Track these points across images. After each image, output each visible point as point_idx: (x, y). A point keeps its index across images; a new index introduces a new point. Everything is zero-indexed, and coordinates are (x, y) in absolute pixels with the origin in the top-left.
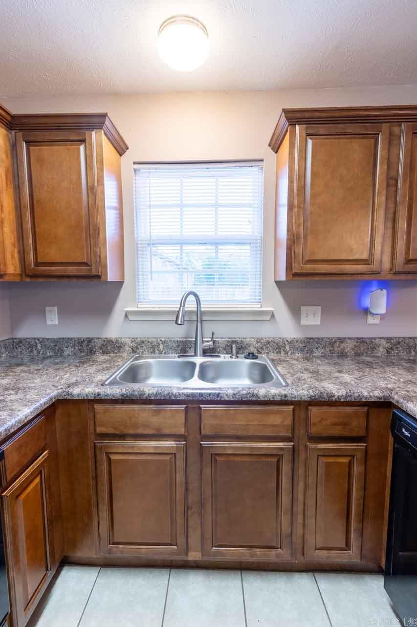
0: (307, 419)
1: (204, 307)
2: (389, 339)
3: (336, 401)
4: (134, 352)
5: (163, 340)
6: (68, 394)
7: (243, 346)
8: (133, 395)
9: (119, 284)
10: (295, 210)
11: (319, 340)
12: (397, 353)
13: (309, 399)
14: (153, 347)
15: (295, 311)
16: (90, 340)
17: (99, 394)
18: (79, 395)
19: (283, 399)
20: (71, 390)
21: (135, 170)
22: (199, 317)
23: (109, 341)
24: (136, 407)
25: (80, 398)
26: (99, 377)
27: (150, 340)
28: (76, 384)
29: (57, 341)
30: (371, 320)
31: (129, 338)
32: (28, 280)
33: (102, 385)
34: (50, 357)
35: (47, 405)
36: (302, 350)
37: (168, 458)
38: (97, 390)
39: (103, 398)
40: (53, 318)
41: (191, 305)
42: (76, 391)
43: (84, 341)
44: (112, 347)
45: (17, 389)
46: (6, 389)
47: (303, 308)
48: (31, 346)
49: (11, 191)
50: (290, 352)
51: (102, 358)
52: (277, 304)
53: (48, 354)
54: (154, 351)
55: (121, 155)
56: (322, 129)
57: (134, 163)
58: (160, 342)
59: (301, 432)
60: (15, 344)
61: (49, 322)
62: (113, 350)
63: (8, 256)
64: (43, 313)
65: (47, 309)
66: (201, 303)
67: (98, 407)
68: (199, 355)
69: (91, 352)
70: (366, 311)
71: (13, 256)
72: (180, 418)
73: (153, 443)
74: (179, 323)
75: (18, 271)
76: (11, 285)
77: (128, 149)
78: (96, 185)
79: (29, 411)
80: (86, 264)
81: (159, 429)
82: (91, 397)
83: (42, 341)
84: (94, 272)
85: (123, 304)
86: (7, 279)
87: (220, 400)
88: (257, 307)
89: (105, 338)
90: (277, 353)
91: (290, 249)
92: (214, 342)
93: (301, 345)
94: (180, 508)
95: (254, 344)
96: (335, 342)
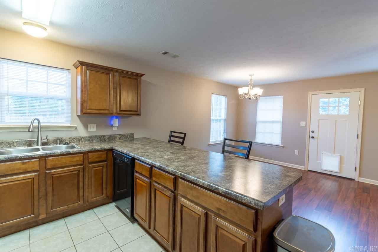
0: (88, 157)
1: (42, 125)
2: (119, 135)
3: (97, 151)
7: (63, 140)
11: (96, 136)
13: (88, 151)
15: (86, 126)
22: (39, 129)
30: (114, 129)
36: (89, 140)
37: (30, 180)
41: (36, 124)
47: (89, 125)
50: (84, 141)
52: (78, 124)
56: (92, 69)
59: (86, 161)
66: (41, 123)
68: (39, 145)
70: (112, 126)
74: (31, 131)
81: (26, 170)
88: (69, 125)
90: (78, 142)
91: (82, 105)
92: (47, 140)
93: (88, 139)
94: (36, 198)
95: (68, 139)
96: (101, 137)
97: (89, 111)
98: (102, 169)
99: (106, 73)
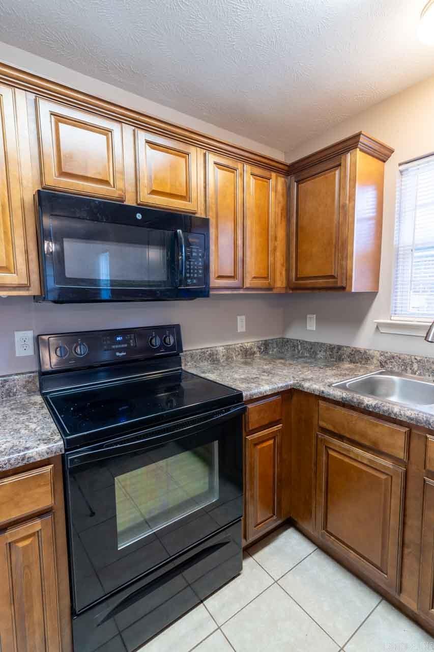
4: (382, 366)
5: (418, 358)
6: (300, 386)
8: (352, 402)
9: (371, 296)
14: (405, 365)
16: (340, 348)
17: (323, 392)
18: (308, 389)
20: (303, 383)
21: (401, 172)
23: (358, 351)
24: (355, 414)
25: (308, 391)
26: (332, 380)
27: (402, 357)
28: (309, 380)
29: (313, 345)
31: (379, 351)
32: (291, 292)
33: (329, 386)
34: (306, 357)
35: (283, 390)
37: (383, 477)
38: (322, 389)
39: (325, 396)
40: (312, 324)
42: (306, 385)
43: (334, 348)
44: (360, 358)
45: (269, 373)
46: (264, 372)
48: (294, 346)
51: (347, 365)
53: (306, 355)
54: (406, 370)
55: (384, 162)
57: (400, 165)
58: (414, 361)
60: (284, 343)
61: (309, 328)
62: (361, 360)
63: (278, 274)
64: (304, 319)
65: (308, 316)
67: (321, 403)
69: (340, 359)
71: (281, 274)
72: (401, 441)
73: (369, 455)
74: (430, 340)
75: (284, 285)
76: (280, 295)
77: (392, 151)
78: (347, 202)
79: (268, 388)
80: (333, 277)
81: (375, 443)
82: (317, 393)
83: (303, 343)
84: (339, 284)
85: (376, 316)
86: (275, 291)
89: (354, 348)
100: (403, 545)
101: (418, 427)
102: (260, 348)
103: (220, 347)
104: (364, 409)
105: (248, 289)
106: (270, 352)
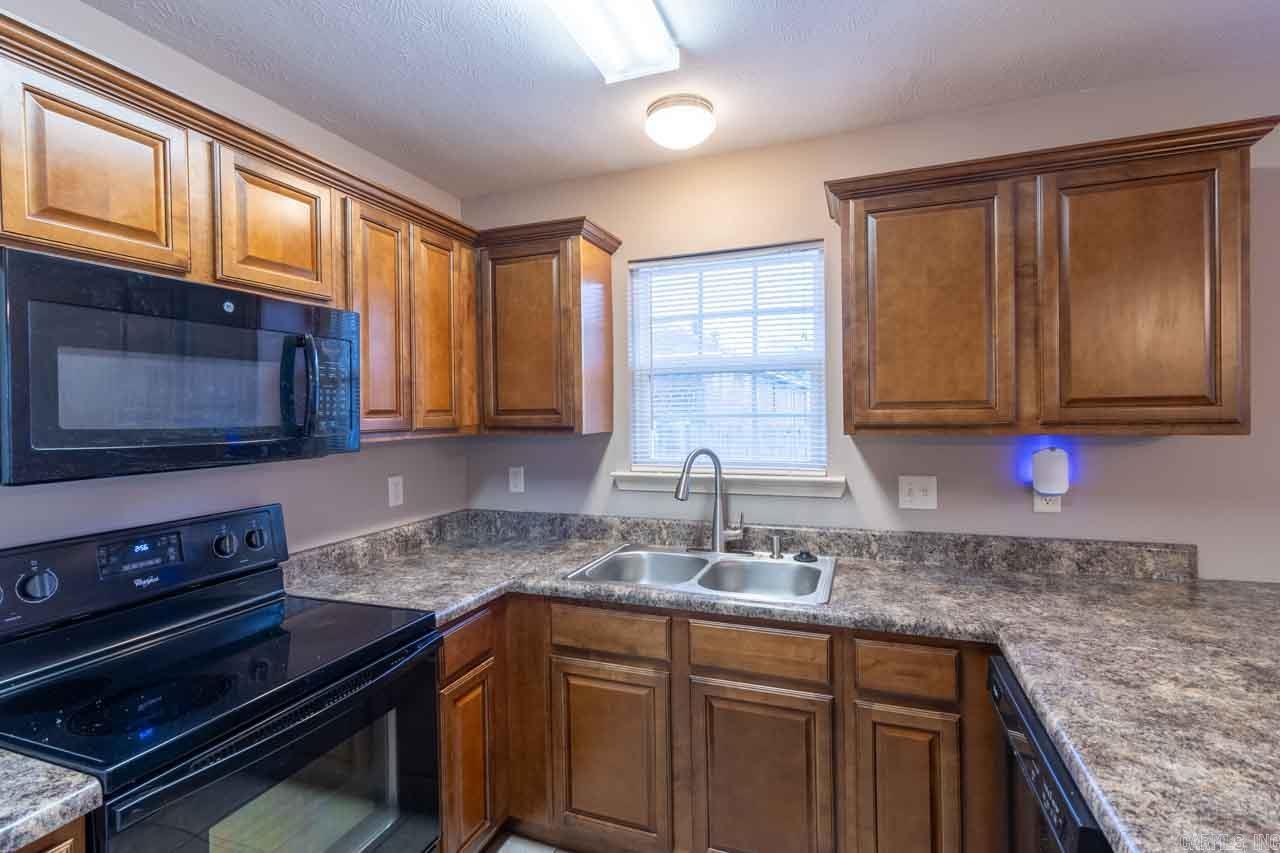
0: (854, 658)
1: (727, 473)
2: (1080, 544)
4: (624, 538)
5: (667, 522)
6: (520, 587)
7: (796, 540)
8: (599, 595)
9: (604, 437)
10: (853, 325)
11: (934, 539)
12: (1102, 572)
13: (852, 626)
14: (652, 533)
15: (888, 483)
16: (564, 518)
17: (556, 590)
18: (532, 588)
19: (812, 621)
20: (524, 582)
21: (631, 271)
22: (721, 490)
23: (590, 520)
24: (603, 613)
25: (534, 592)
26: (564, 569)
27: (649, 522)
28: (532, 575)
29: (522, 517)
30: (1040, 505)
31: (619, 517)
32: (487, 432)
33: (564, 579)
34: (511, 538)
35: (495, 597)
36: (902, 554)
37: (643, 692)
38: (555, 585)
39: (561, 595)
40: (517, 484)
41: (703, 468)
42: (530, 583)
43: (556, 519)
44: (593, 530)
45: (464, 575)
46: (453, 573)
47: (904, 481)
48: (489, 522)
49: (473, 319)
50: (880, 555)
51: (578, 544)
52: (854, 472)
53: (510, 535)
54: (654, 540)
55: (611, 254)
56: (891, 201)
57: (630, 262)
58: (662, 526)
59: (844, 678)
60: (470, 518)
61: (513, 489)
62: (595, 533)
63: (466, 403)
64: (505, 476)
65: (512, 470)
66: (722, 466)
67: (556, 608)
68: (718, 549)
69: (565, 535)
70: (1029, 488)
71: (470, 403)
72: (660, 635)
73: (625, 668)
74: (681, 497)
75: (476, 422)
76: (468, 439)
77: (620, 243)
78: (571, 305)
79: (473, 599)
80: (555, 412)
81: (631, 648)
82: (548, 593)
83: (503, 515)
84: (564, 423)
85: (612, 467)
86: (463, 432)
87: (716, 615)
88: (819, 476)
89: (585, 516)
90: (855, 556)
91: (847, 385)
92: (746, 531)
93: (900, 545)
94: (661, 773)
95: (815, 535)
96: (966, 543)
97: (879, 415)
98: (932, 747)
99: (969, 202)
100: (672, 778)
101: (678, 612)
102: (430, 533)
103: (357, 540)
104: (616, 603)
105: (419, 431)
106: (449, 538)
